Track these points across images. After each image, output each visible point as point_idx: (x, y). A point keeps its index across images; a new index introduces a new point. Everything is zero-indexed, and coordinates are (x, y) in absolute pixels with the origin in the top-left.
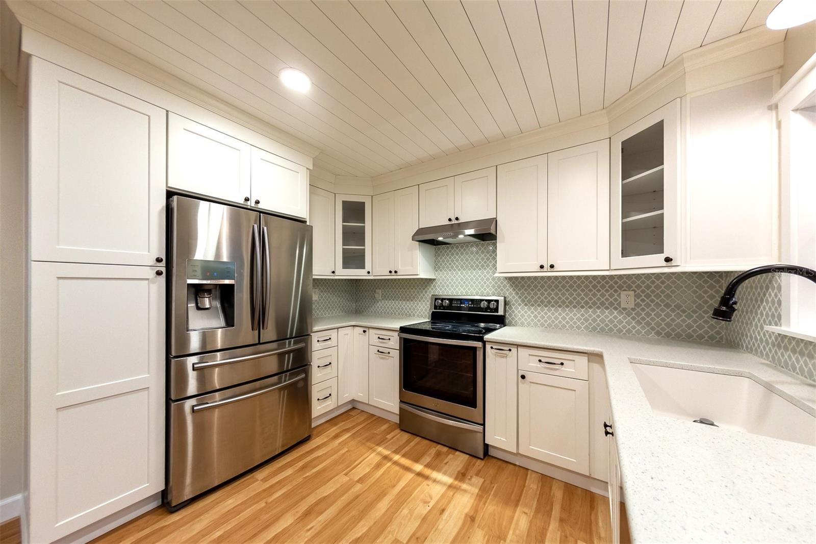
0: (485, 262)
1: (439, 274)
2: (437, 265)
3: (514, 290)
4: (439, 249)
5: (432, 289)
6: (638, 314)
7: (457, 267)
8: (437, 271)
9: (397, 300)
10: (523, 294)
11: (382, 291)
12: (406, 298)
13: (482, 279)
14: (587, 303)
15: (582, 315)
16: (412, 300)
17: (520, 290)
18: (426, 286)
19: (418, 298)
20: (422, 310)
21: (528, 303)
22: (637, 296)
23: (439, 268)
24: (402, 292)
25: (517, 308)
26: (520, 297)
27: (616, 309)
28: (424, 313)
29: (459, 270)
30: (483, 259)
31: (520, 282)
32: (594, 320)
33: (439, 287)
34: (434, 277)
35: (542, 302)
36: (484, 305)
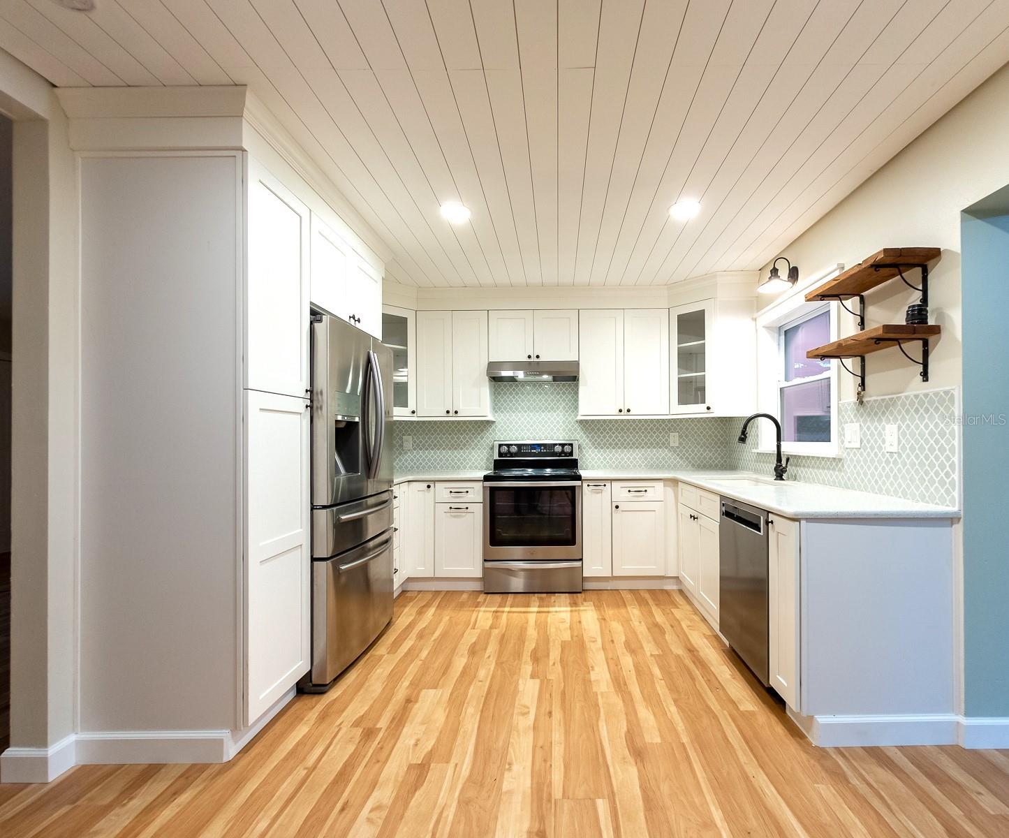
0: (555, 404)
1: (499, 416)
2: (496, 405)
3: (585, 433)
4: (500, 386)
5: (491, 434)
6: (681, 451)
7: (523, 408)
8: (496, 412)
9: (438, 449)
10: (593, 437)
11: (413, 438)
12: (453, 445)
13: (552, 423)
14: (646, 444)
15: (643, 455)
16: (462, 449)
17: (590, 433)
18: (482, 431)
19: (470, 445)
20: (476, 460)
21: (598, 446)
22: (680, 437)
23: (500, 409)
24: (447, 438)
25: (587, 452)
26: (590, 441)
27: (666, 447)
28: (479, 464)
29: (526, 412)
30: (552, 401)
31: (590, 426)
32: (652, 459)
33: (499, 431)
34: (493, 419)
35: (610, 444)
36: (558, 449)
